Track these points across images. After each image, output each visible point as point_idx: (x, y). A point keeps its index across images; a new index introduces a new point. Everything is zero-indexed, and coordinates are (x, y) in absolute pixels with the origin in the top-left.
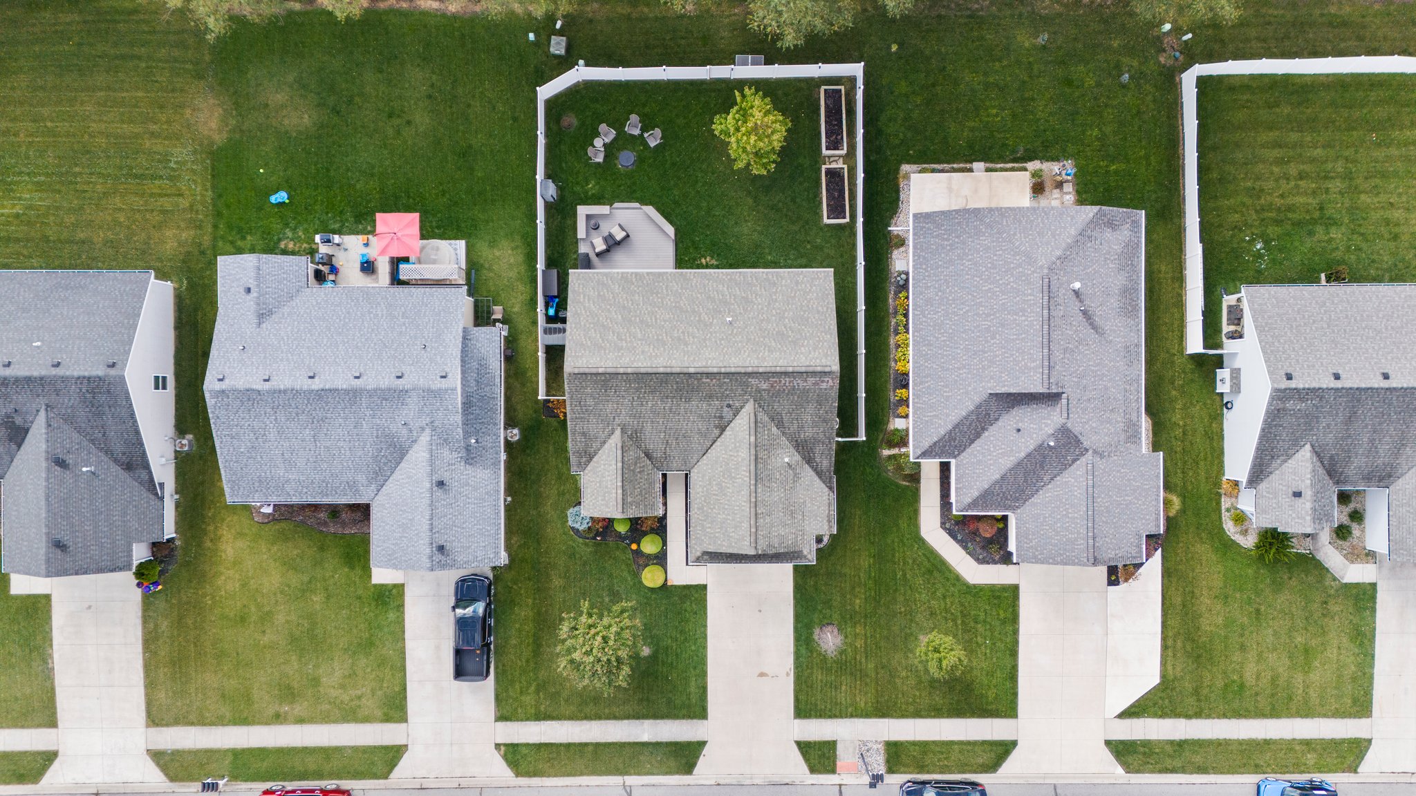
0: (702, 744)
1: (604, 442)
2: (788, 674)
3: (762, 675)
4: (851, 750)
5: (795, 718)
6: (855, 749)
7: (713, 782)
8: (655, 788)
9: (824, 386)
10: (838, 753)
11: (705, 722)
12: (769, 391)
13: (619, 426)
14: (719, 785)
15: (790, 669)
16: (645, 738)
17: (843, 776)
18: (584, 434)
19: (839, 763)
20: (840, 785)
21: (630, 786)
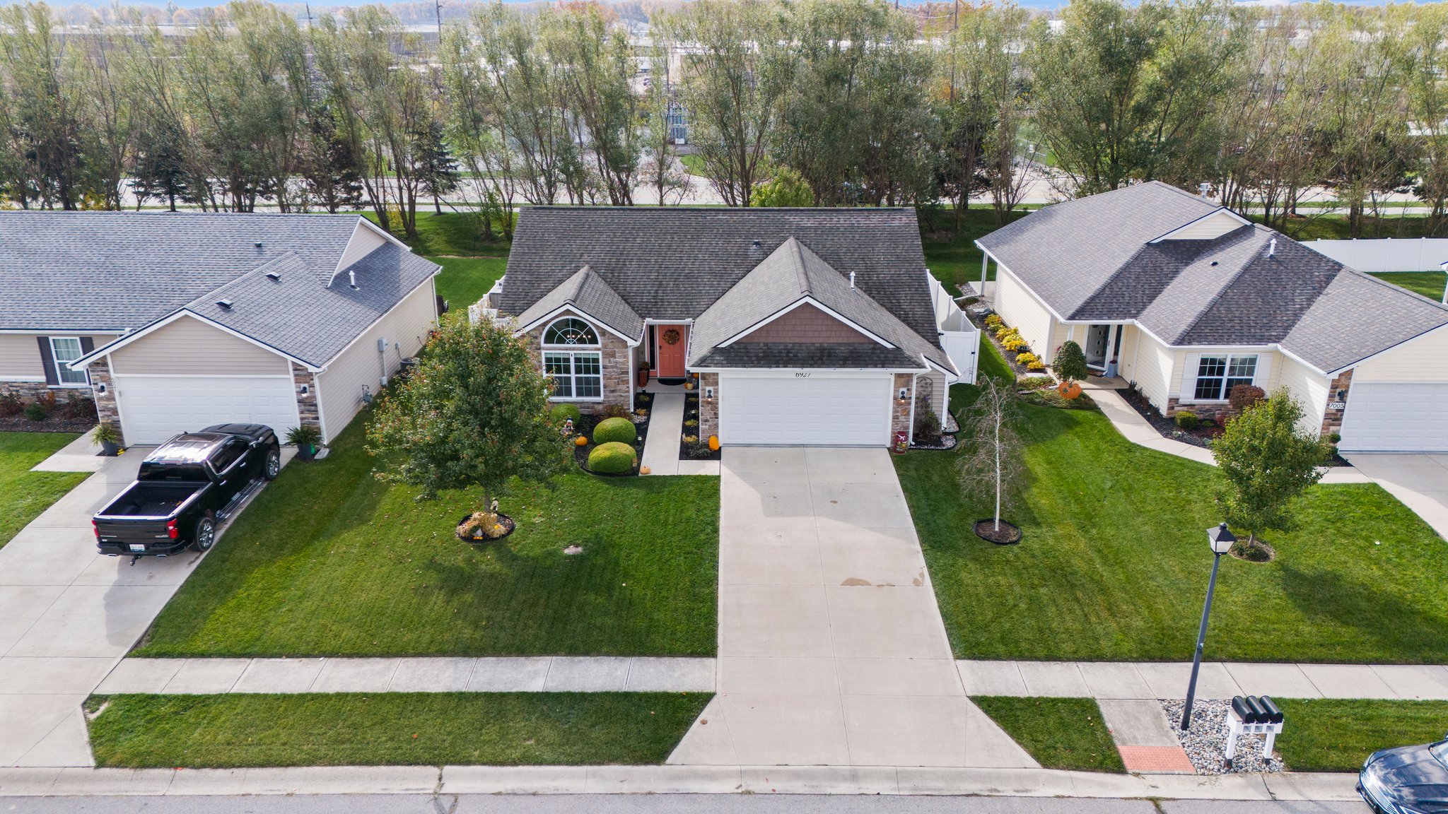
0: (699, 700)
1: (561, 282)
2: (917, 583)
3: (851, 582)
4: (1147, 720)
5: (957, 658)
6: (1157, 716)
7: (729, 787)
8: (536, 799)
9: (896, 223)
10: (1109, 725)
11: (709, 661)
12: (816, 229)
13: (587, 262)
14: (749, 793)
15: (922, 575)
16: (537, 686)
17: (1150, 780)
18: (530, 273)
19: (1124, 751)
20: (1154, 800)
21: (456, 797)
